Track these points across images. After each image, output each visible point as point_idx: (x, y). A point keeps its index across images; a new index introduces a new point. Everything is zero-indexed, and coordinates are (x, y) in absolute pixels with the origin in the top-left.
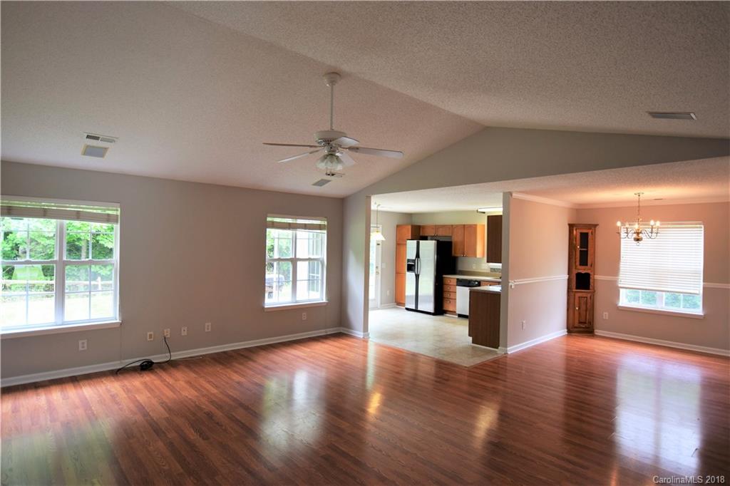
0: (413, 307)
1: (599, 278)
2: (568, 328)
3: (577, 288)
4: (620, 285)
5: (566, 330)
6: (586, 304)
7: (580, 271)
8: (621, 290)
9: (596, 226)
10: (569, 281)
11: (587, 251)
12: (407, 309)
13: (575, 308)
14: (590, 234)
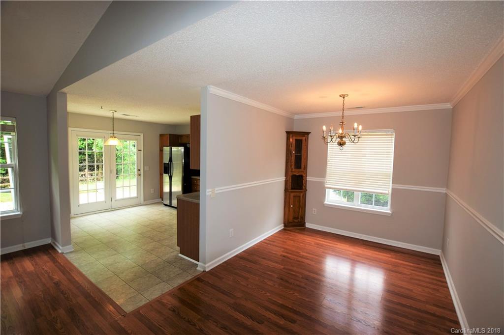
0: (168, 202)
1: (311, 179)
2: (284, 223)
3: (292, 189)
4: (326, 186)
5: (283, 225)
6: (300, 202)
7: (295, 174)
8: (327, 190)
9: (308, 133)
10: (286, 182)
11: (301, 155)
12: (164, 204)
13: (290, 206)
14: (304, 141)
